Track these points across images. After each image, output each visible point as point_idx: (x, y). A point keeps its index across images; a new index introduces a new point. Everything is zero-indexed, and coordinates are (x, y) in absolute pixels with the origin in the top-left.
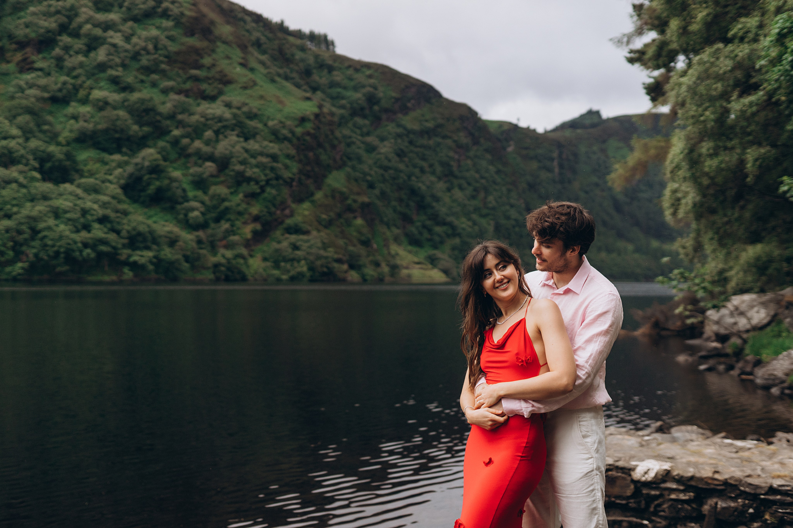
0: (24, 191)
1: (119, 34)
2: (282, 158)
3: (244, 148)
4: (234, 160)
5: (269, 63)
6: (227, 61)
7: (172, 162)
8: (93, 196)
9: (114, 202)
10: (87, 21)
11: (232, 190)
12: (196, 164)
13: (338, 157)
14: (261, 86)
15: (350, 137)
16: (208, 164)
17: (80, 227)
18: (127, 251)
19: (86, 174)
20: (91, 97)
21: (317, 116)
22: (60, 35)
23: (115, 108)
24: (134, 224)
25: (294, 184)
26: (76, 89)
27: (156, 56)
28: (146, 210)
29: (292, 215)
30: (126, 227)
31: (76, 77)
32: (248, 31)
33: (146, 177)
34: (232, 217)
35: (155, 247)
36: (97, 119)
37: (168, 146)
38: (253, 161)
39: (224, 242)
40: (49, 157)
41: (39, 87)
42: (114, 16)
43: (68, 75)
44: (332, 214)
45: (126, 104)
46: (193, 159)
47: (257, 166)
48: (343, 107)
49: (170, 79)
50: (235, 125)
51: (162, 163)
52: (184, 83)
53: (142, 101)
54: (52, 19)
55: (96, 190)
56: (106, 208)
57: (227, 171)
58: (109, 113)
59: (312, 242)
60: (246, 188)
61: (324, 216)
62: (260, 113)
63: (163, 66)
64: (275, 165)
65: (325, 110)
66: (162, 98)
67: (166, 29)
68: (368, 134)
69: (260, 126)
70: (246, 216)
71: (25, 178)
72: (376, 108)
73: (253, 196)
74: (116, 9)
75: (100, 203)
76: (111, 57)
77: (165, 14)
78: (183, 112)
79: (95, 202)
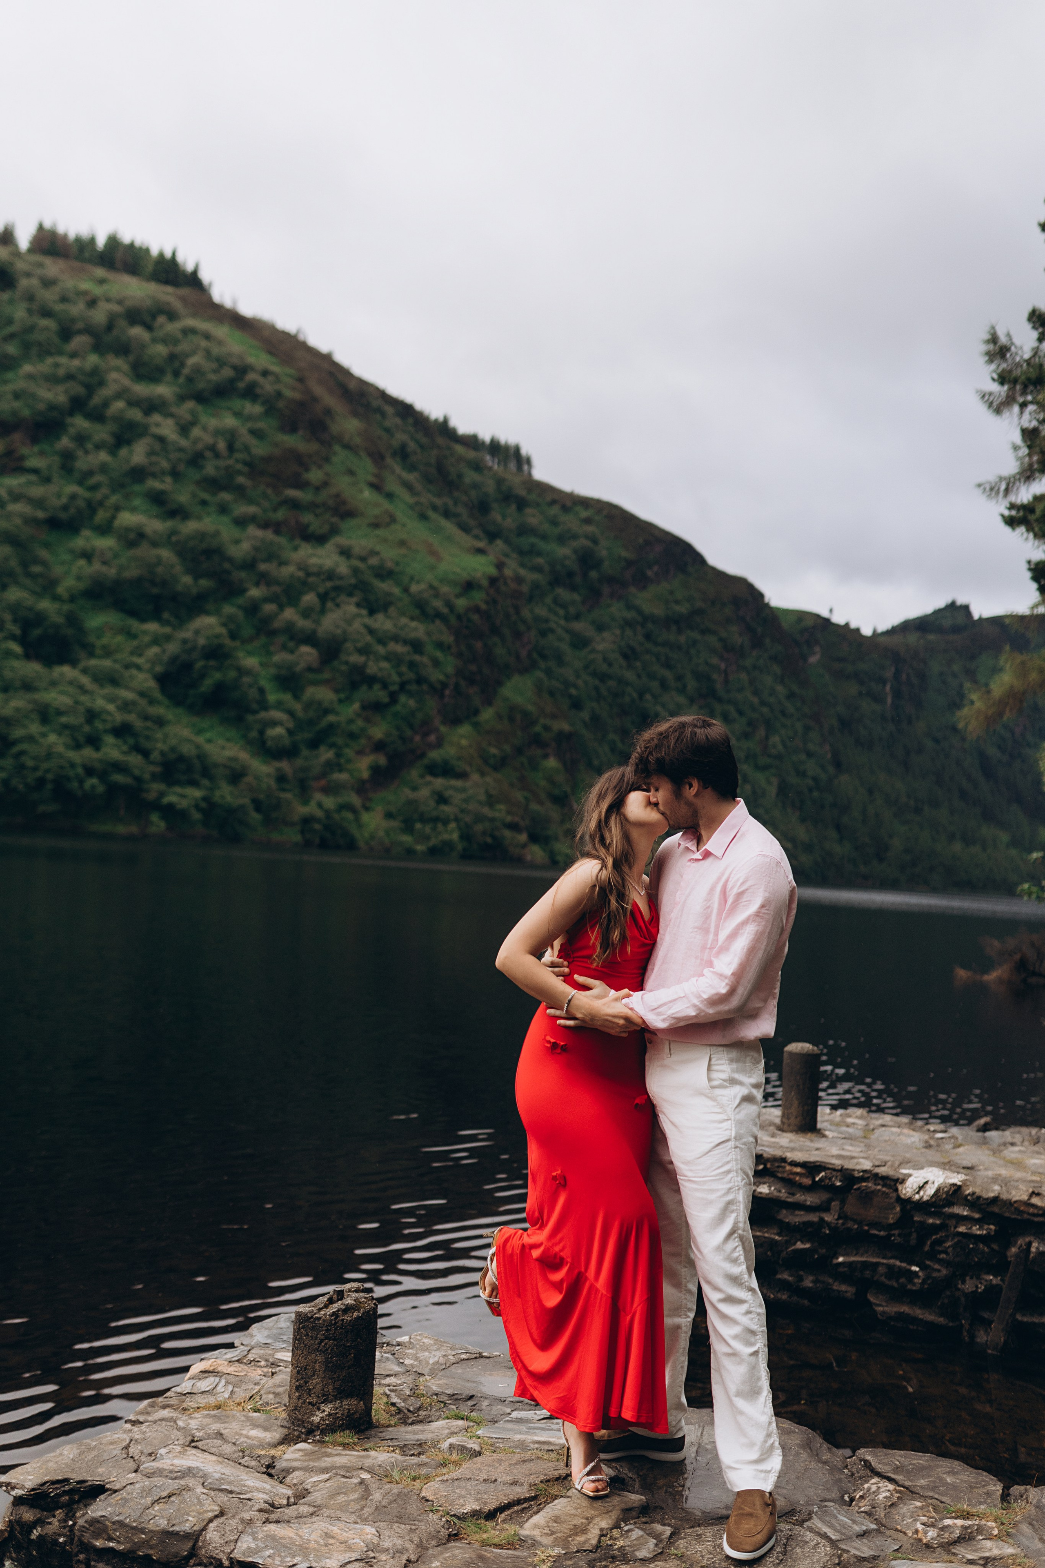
1: (170, 422)
2: (429, 648)
3: (366, 626)
4: (348, 645)
5: (418, 487)
6: (347, 479)
7: (243, 642)
8: (108, 690)
9: (143, 702)
10: (118, 396)
11: (342, 696)
12: (284, 648)
13: (524, 653)
14: (404, 525)
15: (547, 621)
16: (305, 649)
17: (82, 739)
18: (157, 787)
19: (98, 652)
20: (117, 523)
21: (493, 581)
22: (71, 413)
23: (154, 544)
24: (173, 742)
25: (447, 692)
26: (92, 507)
27: (231, 462)
28: (195, 719)
29: (439, 744)
30: (160, 745)
31: (94, 488)
32: (387, 430)
33: (200, 664)
34: (340, 741)
35: (205, 782)
36: (123, 560)
37: (240, 614)
38: (381, 649)
39: (323, 782)
40: (40, 618)
41: (30, 500)
42: (163, 390)
43: (80, 483)
44: (507, 748)
45: (174, 539)
46: (281, 639)
47: (387, 658)
48: (538, 569)
49: (251, 501)
50: (355, 587)
51: (227, 641)
52: (275, 510)
53: (202, 536)
54: (60, 388)
55: (113, 680)
56: (130, 712)
57: (336, 663)
58: (144, 551)
59: (471, 792)
60: (365, 694)
61: (493, 750)
62: (398, 569)
63: (241, 480)
64: (417, 658)
65: (508, 572)
66: (236, 532)
67: (250, 418)
68: (577, 617)
69: (397, 591)
70: (363, 741)
72: (593, 574)
73: (375, 708)
74: (169, 377)
75: (119, 702)
76: (154, 459)
77: (251, 393)
78: (269, 559)
79: (111, 699)
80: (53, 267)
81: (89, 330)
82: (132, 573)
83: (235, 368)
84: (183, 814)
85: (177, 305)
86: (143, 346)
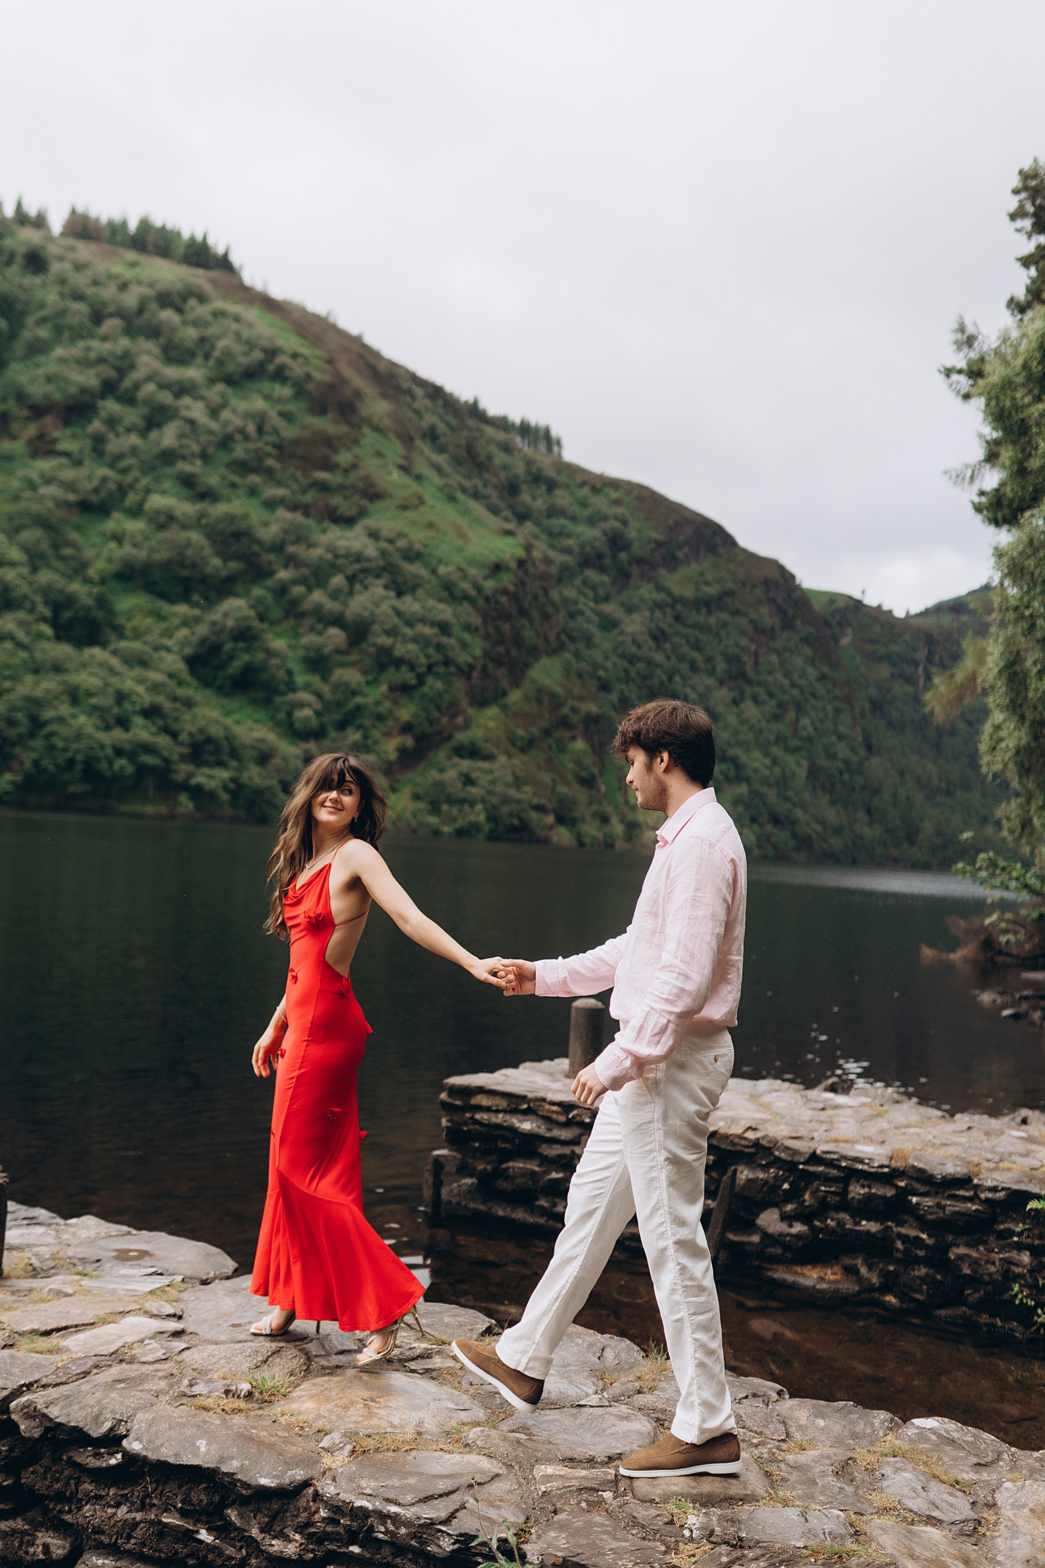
0: (23, 654)
1: (200, 404)
2: (457, 630)
3: (394, 608)
4: (376, 627)
5: (447, 468)
6: (376, 461)
7: (272, 623)
8: (138, 671)
9: (172, 684)
10: (149, 379)
11: (370, 678)
12: (312, 629)
13: (552, 636)
14: (433, 507)
15: (576, 602)
16: (334, 631)
17: (112, 721)
18: (184, 768)
19: (128, 633)
20: (147, 506)
21: (521, 563)
22: (103, 397)
23: (184, 527)
24: (202, 723)
25: (475, 674)
26: (123, 490)
27: (260, 444)
28: (225, 701)
29: (466, 726)
30: (189, 727)
31: (124, 471)
32: (417, 412)
33: (228, 647)
34: (367, 723)
35: (233, 763)
36: (153, 543)
37: (269, 596)
38: (408, 631)
40: (70, 601)
41: (62, 484)
42: (194, 373)
43: (112, 466)
44: (535, 730)
45: (204, 521)
46: (308, 621)
47: (415, 640)
48: (568, 551)
49: (280, 484)
50: (384, 569)
51: (256, 624)
52: (304, 492)
53: (231, 518)
54: (92, 372)
55: (143, 662)
56: (158, 693)
57: (363, 645)
58: (174, 534)
59: (497, 774)
60: (393, 676)
61: (520, 732)
62: (427, 551)
63: (270, 462)
64: (445, 640)
65: (537, 554)
66: (265, 515)
67: (280, 400)
68: (607, 599)
69: (425, 573)
70: (390, 723)
71: (28, 633)
72: (623, 556)
73: (403, 690)
74: (199, 360)
75: (149, 684)
76: (184, 441)
77: (280, 375)
78: (298, 540)
79: (140, 681)
80: (84, 251)
81: (120, 314)
82: (162, 555)
83: (265, 351)
84: (211, 795)
85: (208, 289)
86: (174, 330)
